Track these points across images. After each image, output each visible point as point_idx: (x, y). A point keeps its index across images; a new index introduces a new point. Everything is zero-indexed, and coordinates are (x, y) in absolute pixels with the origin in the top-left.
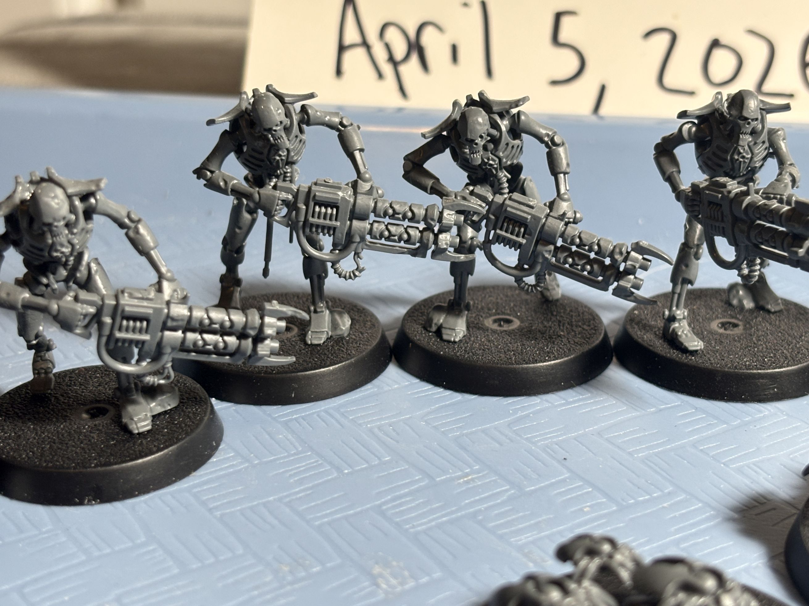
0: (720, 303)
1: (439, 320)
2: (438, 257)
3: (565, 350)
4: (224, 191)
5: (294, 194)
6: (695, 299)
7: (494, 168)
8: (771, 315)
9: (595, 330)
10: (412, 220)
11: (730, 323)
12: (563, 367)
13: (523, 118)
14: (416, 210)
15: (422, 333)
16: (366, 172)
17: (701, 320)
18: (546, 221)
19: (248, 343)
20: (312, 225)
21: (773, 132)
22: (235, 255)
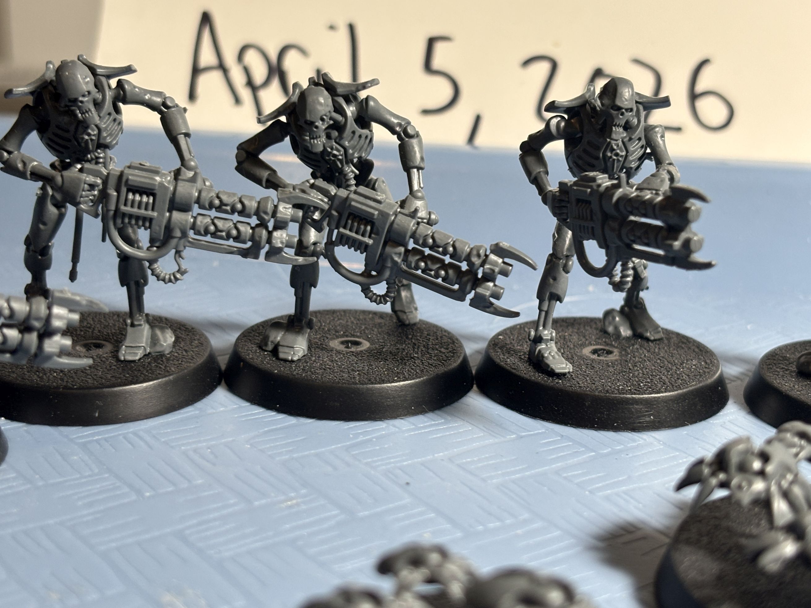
0: (595, 331)
1: (276, 338)
2: (273, 258)
3: (418, 371)
4: (21, 175)
5: (104, 178)
6: (567, 327)
7: (339, 160)
8: (650, 343)
9: (453, 353)
10: (242, 213)
11: (604, 350)
12: (413, 389)
13: (372, 103)
14: (246, 202)
15: (256, 352)
16: (191, 160)
17: (572, 346)
18: (395, 218)
19: (33, 337)
20: (124, 215)
21: (650, 129)
22: (40, 257)
